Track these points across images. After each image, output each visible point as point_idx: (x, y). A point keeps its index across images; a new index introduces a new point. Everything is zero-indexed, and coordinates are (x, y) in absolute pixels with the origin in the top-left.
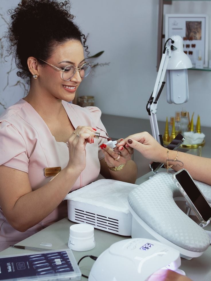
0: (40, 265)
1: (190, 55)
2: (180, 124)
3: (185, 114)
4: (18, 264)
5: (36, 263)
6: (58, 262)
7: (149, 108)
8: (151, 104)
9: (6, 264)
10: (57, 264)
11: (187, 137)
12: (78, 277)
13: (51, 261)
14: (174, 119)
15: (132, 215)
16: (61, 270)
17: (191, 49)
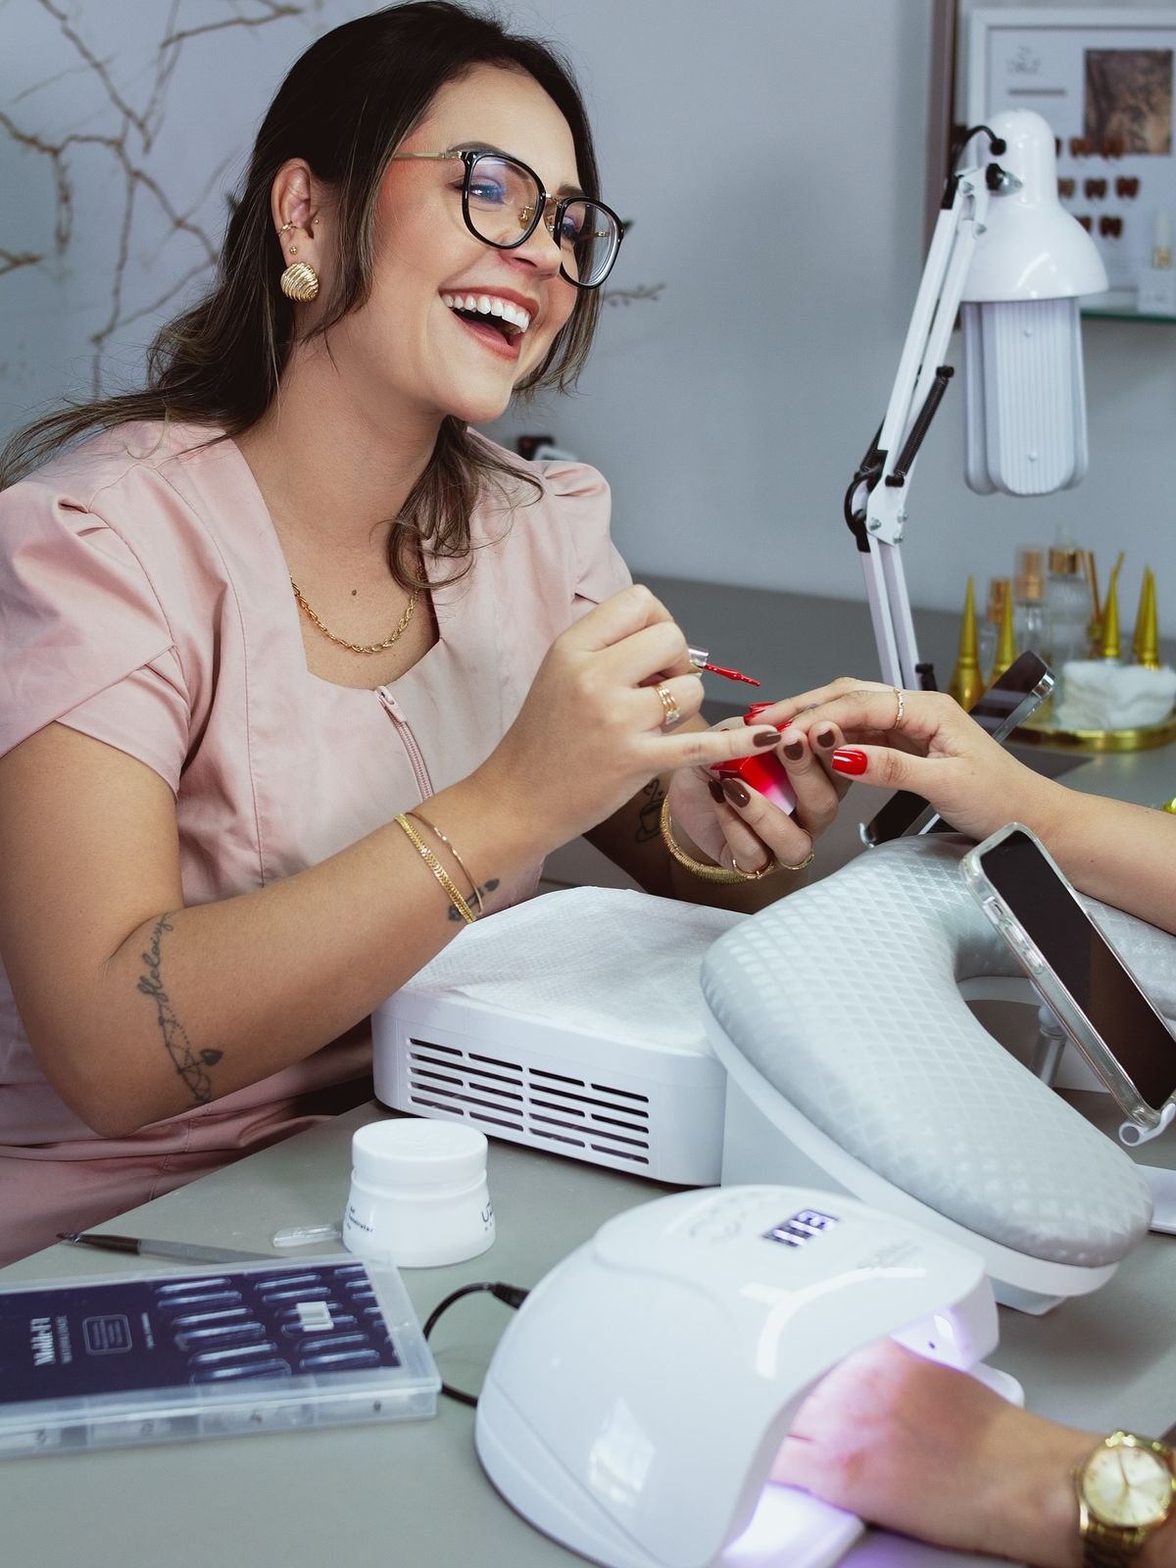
0: (216, 1331)
1: (1110, 238)
2: (1042, 616)
3: (1073, 559)
4: (90, 1325)
5: (194, 1319)
6: (316, 1316)
7: (859, 512)
8: (871, 487)
9: (29, 1326)
10: (307, 1328)
11: (1080, 688)
12: (421, 1398)
13: (276, 1314)
14: (1011, 588)
15: (724, 1072)
16: (326, 1359)
17: (1111, 205)
